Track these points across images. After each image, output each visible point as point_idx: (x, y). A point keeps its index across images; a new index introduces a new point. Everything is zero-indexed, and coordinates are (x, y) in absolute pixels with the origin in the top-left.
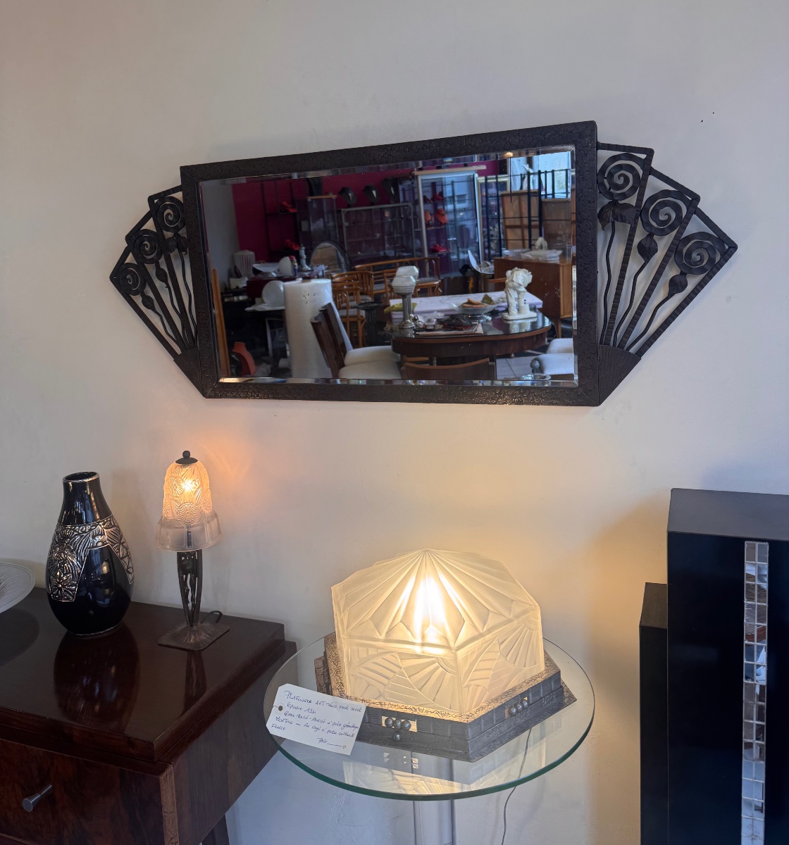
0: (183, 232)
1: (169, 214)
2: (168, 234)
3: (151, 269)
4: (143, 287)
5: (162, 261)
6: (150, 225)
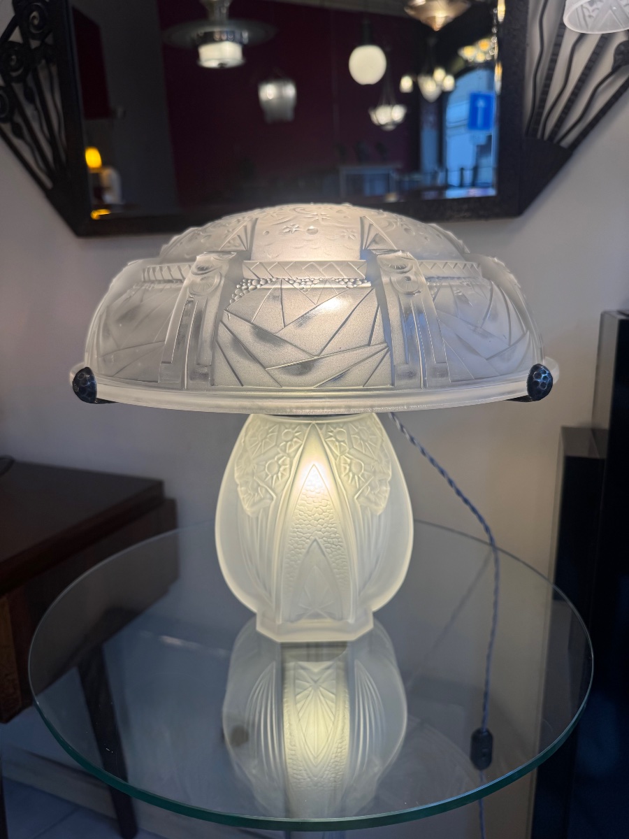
0: (49, 40)
1: (34, 17)
2: (34, 44)
3: (18, 88)
4: (12, 113)
5: (30, 78)
6: (16, 36)
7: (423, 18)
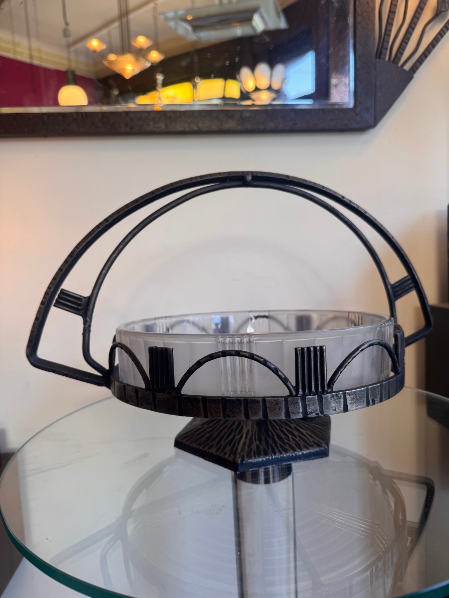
7: (117, 69)
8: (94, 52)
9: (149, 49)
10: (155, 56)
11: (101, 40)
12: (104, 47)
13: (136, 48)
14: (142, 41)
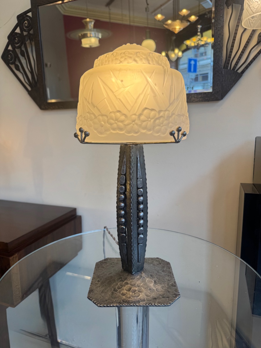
0: (31, 32)
1: (26, 23)
2: (25, 33)
3: (18, 51)
4: (15, 60)
5: (23, 47)
6: (18, 31)
7: (171, 29)
8: (159, 21)
9: (189, 15)
10: (193, 18)
11: (162, 14)
12: (164, 17)
13: (181, 15)
14: (184, 12)
